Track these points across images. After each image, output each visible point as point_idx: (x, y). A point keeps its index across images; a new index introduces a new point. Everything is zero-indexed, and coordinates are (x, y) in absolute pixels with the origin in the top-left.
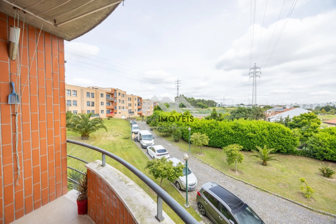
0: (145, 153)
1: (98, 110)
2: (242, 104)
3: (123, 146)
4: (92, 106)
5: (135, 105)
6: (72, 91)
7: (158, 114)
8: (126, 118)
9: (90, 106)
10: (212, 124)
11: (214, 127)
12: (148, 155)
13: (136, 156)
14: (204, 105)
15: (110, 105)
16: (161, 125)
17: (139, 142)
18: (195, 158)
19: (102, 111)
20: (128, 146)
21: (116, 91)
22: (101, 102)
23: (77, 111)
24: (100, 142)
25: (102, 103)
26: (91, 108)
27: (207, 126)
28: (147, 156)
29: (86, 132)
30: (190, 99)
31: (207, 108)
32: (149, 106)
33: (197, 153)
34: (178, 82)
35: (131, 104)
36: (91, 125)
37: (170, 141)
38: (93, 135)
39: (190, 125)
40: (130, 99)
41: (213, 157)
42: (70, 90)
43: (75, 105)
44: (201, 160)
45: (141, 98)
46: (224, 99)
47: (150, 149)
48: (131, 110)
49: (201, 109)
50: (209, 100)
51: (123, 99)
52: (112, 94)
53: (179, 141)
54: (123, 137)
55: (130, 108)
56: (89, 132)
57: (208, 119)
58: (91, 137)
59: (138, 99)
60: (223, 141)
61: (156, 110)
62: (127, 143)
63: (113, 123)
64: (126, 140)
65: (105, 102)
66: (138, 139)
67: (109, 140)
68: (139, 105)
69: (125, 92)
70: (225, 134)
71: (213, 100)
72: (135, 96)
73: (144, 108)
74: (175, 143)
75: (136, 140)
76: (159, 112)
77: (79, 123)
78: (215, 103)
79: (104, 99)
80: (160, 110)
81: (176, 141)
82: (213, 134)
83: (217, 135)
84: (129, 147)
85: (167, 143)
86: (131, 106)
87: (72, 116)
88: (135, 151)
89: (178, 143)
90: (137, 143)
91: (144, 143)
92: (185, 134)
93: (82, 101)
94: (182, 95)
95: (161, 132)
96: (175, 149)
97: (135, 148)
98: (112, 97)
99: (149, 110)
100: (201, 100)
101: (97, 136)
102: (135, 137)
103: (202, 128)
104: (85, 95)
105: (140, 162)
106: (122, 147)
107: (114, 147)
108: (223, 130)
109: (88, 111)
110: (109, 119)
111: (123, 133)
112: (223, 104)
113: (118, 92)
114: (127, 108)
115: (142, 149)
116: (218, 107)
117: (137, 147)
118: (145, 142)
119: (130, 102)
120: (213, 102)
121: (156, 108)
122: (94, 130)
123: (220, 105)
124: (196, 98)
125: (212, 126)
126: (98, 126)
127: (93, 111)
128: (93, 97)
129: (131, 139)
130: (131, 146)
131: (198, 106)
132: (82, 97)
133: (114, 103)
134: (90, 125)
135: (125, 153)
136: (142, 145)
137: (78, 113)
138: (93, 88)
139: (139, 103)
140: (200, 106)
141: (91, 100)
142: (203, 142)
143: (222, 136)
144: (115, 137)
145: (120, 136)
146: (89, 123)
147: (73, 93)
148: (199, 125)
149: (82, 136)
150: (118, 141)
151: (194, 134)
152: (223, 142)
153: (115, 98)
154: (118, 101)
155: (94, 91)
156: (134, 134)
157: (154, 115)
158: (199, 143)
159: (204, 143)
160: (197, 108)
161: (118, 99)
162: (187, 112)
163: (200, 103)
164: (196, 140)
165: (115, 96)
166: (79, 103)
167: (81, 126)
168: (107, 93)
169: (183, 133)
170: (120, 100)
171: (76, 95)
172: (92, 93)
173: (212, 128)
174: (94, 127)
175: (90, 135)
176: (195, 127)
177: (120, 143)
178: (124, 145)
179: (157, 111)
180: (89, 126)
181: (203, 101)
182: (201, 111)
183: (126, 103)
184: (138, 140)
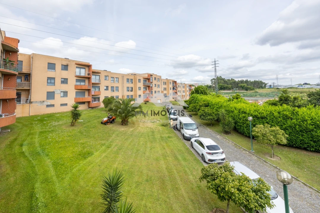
0: (188, 146)
1: (136, 95)
2: (306, 84)
3: (163, 136)
4: (131, 91)
5: (170, 89)
6: (115, 78)
7: (197, 98)
8: (161, 103)
9: (129, 91)
10: (285, 113)
11: (290, 117)
12: (193, 149)
13: (179, 150)
14: (249, 86)
15: (146, 89)
16: (203, 111)
17: (179, 131)
18: (265, 163)
19: (139, 95)
20: (167, 135)
21: (152, 76)
22: (139, 87)
23: (118, 96)
24: (138, 129)
25: (140, 89)
26: (130, 93)
27: (276, 114)
28: (193, 152)
29: (126, 117)
30: (229, 80)
31: (253, 89)
32: (184, 89)
33: (265, 154)
34: (215, 63)
35: (166, 88)
36: (131, 110)
37: (217, 131)
38: (132, 120)
39: (248, 112)
40: (165, 83)
41: (297, 164)
42: (114, 78)
43: (117, 91)
44: (278, 168)
45: (175, 82)
46: (277, 79)
47: (196, 143)
48: (166, 94)
49: (244, 91)
50: (254, 81)
51: (159, 83)
52: (149, 79)
53: (230, 133)
54: (161, 123)
55: (165, 92)
56: (128, 118)
57: (274, 104)
58: (130, 123)
59: (173, 83)
60: (311, 139)
61: (193, 94)
62: (166, 132)
63: (150, 107)
64: (164, 127)
65: (142, 87)
66: (178, 127)
67: (147, 127)
68: (173, 88)
69: (161, 77)
70: (315, 128)
71: (260, 80)
72: (170, 80)
73: (179, 92)
74: (225, 135)
75: (175, 128)
76: (197, 96)
77: (120, 108)
78: (264, 83)
79: (141, 85)
80: (198, 94)
81: (227, 133)
82: (290, 127)
83: (297, 129)
84: (169, 137)
85: (214, 135)
86: (166, 90)
87: (115, 101)
88: (177, 143)
89: (229, 136)
90: (177, 132)
91: (186, 134)
92: (240, 124)
93: (123, 87)
94: (219, 76)
95: (204, 120)
96: (228, 144)
97: (175, 138)
98: (148, 82)
99: (184, 94)
100: (245, 80)
101: (135, 122)
102: (174, 125)
103: (268, 118)
104: (125, 81)
105: (185, 159)
106: (161, 136)
107: (152, 135)
108: (309, 122)
109: (128, 96)
110: (146, 104)
111: (161, 119)
112: (275, 85)
113: (153, 77)
114: (162, 92)
115: (184, 141)
116: (268, 88)
117: (178, 137)
118: (187, 132)
119: (165, 86)
120: (261, 83)
121: (193, 92)
122: (133, 115)
123: (272, 86)
124: (237, 80)
125: (286, 116)
126: (137, 111)
127: (132, 96)
128: (132, 83)
129: (170, 127)
130: (170, 135)
131: (241, 88)
132: (123, 83)
133: (151, 88)
134: (129, 110)
135: (165, 144)
136: (183, 135)
137: (119, 98)
138: (132, 74)
139: (174, 87)
140: (243, 88)
141: (131, 85)
142: (278, 139)
143: (307, 131)
144: (153, 123)
145: (158, 122)
146: (129, 108)
147: (115, 79)
148: (263, 113)
149: (122, 121)
150: (156, 128)
151: (259, 126)
152: (311, 141)
153: (151, 83)
154: (154, 86)
155: (132, 77)
156: (172, 120)
157: (192, 99)
158: (270, 141)
159: (278, 141)
160: (240, 90)
161: (154, 84)
162: (238, 95)
163: (242, 85)
164: (264, 135)
165: (151, 81)
166: (120, 89)
167: (122, 111)
168: (143, 78)
169: (236, 123)
170: (155, 85)
171: (118, 81)
172: (131, 79)
173: (286, 118)
174: (133, 113)
175: (130, 120)
176: (255, 116)
177: (159, 131)
178: (163, 134)
179: (195, 95)
180: (129, 112)
181: (247, 82)
182: (245, 94)
183: (162, 87)
184: (178, 129)
